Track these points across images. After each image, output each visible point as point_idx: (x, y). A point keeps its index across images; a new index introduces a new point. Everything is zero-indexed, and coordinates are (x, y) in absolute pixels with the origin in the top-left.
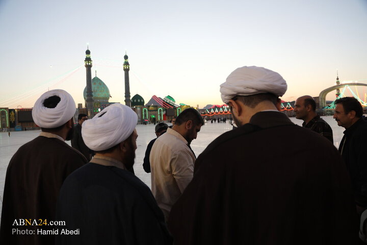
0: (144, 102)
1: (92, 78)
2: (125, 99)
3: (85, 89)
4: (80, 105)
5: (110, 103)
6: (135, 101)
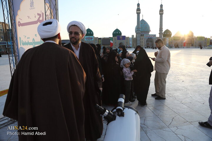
0: (171, 34)
1: (140, 20)
2: (159, 32)
3: (136, 27)
4: (133, 36)
5: (150, 35)
6: (166, 33)
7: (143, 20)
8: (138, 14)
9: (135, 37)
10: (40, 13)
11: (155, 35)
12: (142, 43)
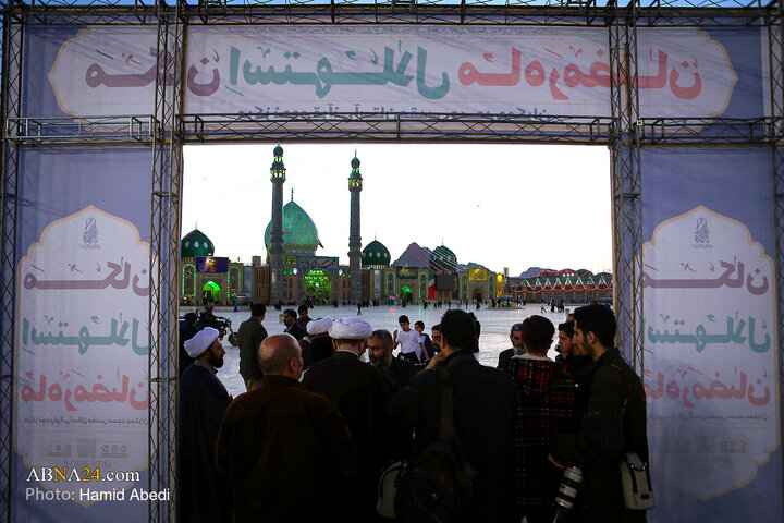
0: (389, 258)
4: (256, 259)
5: (318, 258)
6: (371, 255)
7: (293, 206)
8: (278, 183)
9: (264, 261)
11: (336, 259)
12: (291, 286)
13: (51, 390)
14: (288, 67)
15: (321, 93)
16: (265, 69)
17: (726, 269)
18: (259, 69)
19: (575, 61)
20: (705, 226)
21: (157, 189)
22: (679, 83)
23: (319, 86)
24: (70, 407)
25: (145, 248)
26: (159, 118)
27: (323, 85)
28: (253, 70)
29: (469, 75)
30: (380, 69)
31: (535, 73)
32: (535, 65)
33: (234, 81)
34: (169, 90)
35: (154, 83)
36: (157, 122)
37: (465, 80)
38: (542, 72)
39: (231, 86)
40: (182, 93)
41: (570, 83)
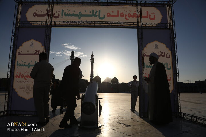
0: (101, 80)
10: (37, 50)
11: (87, 80)
13: (22, 75)
14: (73, 13)
15: (79, 18)
16: (69, 14)
17: (161, 53)
18: (67, 13)
19: (130, 13)
20: (157, 44)
21: (46, 35)
22: (151, 17)
23: (79, 17)
24: (25, 79)
25: (43, 47)
26: (47, 22)
27: (80, 17)
28: (66, 14)
29: (109, 15)
30: (91, 14)
31: (122, 15)
32: (122, 13)
33: (62, 16)
34: (49, 17)
35: (46, 16)
36: (47, 23)
37: (108, 16)
38: (123, 15)
39: (62, 17)
40: (52, 17)
41: (129, 17)
